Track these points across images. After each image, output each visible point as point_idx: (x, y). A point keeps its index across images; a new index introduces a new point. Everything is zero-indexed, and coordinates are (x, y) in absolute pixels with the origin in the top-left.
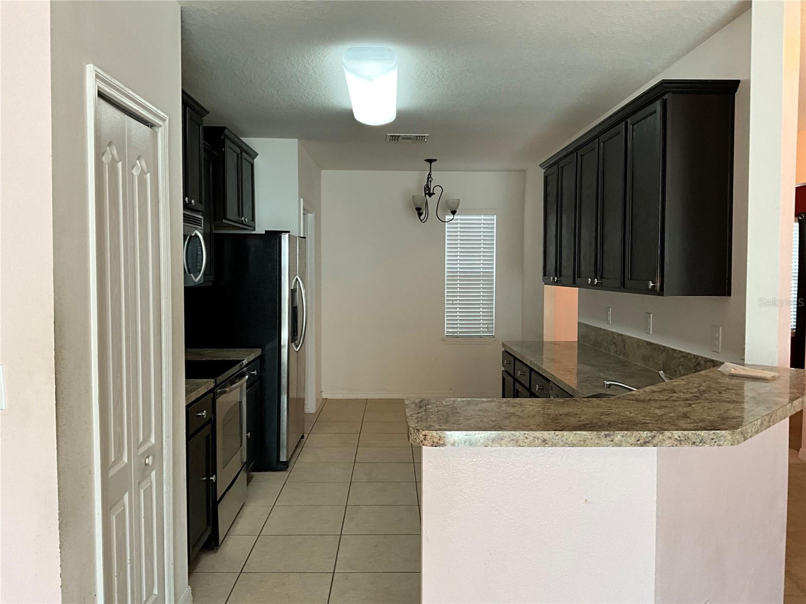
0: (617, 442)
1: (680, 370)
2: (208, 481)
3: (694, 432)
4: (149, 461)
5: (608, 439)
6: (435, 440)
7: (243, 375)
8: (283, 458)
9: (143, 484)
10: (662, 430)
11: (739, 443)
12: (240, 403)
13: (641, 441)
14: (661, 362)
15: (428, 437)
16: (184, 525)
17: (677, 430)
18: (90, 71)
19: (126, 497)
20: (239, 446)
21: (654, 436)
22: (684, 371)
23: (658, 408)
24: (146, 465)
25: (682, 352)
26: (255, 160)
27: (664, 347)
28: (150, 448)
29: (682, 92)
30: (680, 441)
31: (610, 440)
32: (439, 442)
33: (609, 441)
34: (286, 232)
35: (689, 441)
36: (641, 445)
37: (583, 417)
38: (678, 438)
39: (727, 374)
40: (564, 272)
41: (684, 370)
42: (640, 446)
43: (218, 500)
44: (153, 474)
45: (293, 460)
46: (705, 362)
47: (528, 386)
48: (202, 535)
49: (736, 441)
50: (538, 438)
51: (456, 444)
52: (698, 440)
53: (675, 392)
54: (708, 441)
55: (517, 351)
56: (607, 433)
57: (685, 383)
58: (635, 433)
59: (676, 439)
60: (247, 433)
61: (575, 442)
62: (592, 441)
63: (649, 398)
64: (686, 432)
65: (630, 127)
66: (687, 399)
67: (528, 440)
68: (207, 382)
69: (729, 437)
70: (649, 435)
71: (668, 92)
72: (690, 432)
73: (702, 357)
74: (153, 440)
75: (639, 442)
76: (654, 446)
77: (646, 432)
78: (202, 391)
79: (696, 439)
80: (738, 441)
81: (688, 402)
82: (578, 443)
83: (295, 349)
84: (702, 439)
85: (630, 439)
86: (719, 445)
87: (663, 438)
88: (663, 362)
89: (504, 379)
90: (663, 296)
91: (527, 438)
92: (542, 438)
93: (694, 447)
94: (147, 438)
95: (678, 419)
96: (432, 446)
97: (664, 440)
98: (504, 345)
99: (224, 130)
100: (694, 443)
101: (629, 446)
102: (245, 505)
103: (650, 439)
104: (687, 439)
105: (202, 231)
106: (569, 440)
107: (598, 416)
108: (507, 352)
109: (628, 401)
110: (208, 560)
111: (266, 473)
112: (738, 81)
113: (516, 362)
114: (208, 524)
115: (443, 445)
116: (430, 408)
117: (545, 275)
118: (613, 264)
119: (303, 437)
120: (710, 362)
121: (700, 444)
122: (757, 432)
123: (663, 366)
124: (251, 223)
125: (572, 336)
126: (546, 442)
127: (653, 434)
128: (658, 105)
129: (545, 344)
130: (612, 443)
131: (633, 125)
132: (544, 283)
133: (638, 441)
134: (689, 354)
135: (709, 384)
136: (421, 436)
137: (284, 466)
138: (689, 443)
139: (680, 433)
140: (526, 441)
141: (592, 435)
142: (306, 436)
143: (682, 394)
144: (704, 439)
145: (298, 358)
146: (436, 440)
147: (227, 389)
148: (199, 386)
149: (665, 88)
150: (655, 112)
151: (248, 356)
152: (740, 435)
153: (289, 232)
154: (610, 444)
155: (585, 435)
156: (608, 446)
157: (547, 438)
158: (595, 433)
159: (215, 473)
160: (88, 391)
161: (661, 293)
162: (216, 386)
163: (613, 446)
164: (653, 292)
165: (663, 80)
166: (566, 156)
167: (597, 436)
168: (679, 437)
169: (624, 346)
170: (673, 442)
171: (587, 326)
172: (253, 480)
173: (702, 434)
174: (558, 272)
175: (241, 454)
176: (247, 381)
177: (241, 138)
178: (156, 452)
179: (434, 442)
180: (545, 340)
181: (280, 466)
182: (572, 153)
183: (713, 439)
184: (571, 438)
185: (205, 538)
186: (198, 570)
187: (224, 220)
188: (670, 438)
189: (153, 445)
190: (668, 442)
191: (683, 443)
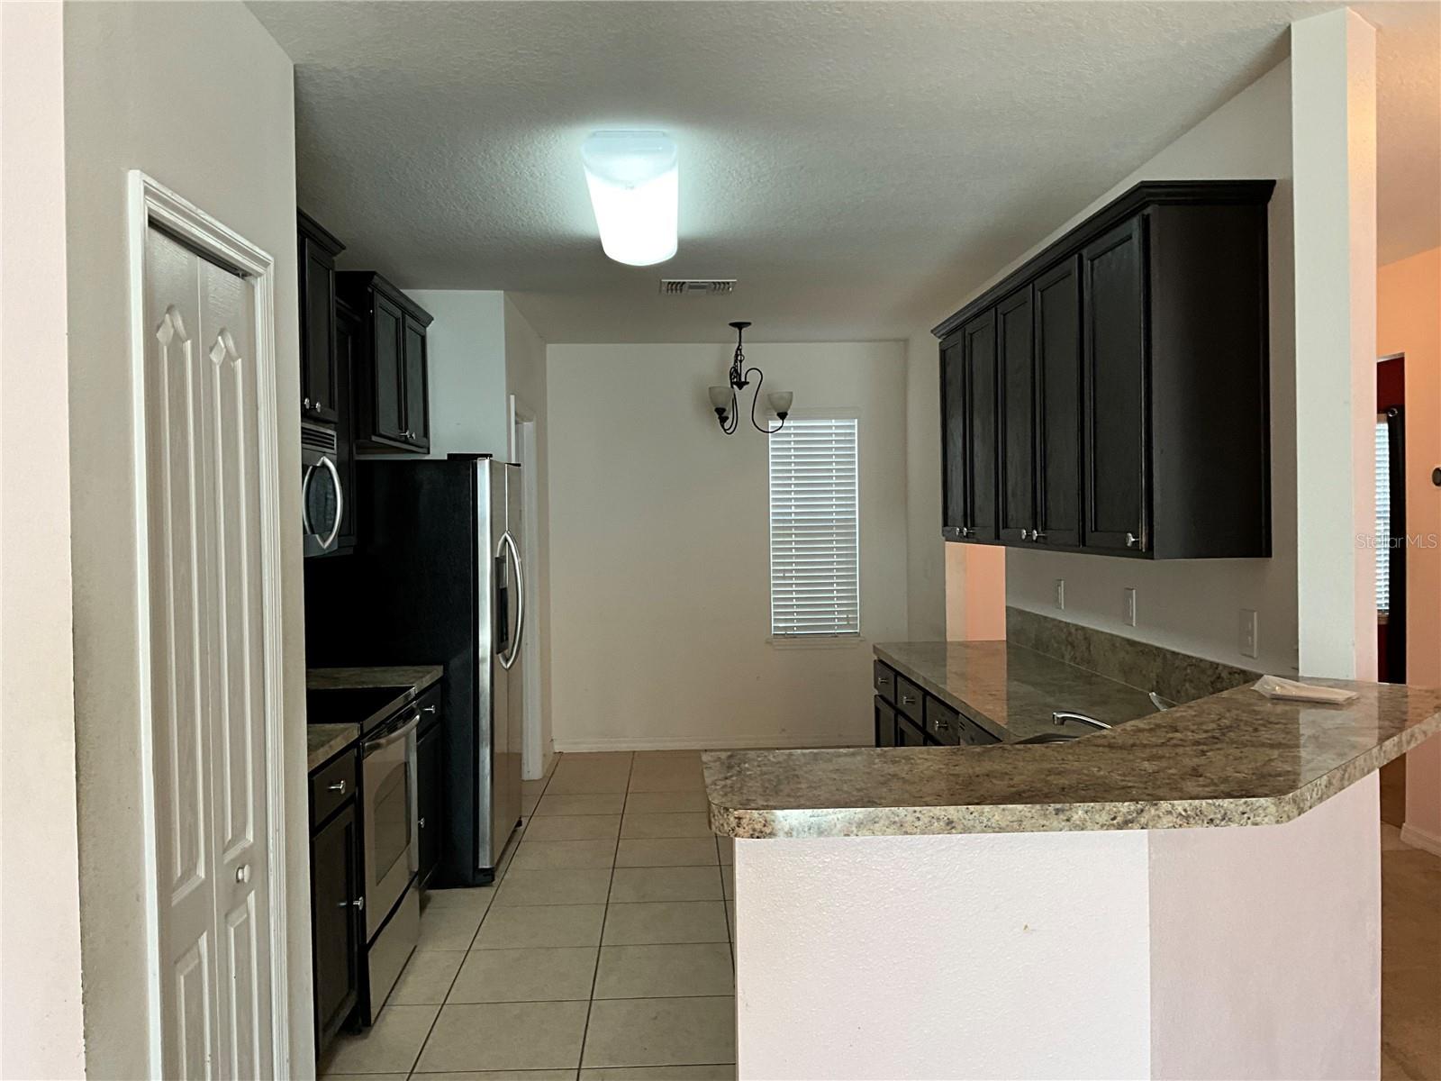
0: (1078, 822)
1: (1187, 690)
2: (350, 906)
3: (1210, 801)
4: (244, 874)
5: (1062, 816)
6: (756, 826)
7: (411, 714)
8: (485, 863)
9: (234, 915)
10: (1155, 799)
11: (1289, 818)
12: (406, 764)
13: (1119, 819)
14: (1153, 675)
15: (744, 820)
16: (308, 989)
17: (1181, 799)
18: (135, 181)
19: (203, 941)
20: (405, 843)
21: (1142, 811)
22: (1193, 691)
23: (1148, 760)
24: (238, 881)
25: (1189, 657)
26: (428, 329)
27: (1157, 648)
28: (245, 851)
29: (1177, 203)
30: (1186, 819)
31: (1065, 818)
32: (763, 829)
33: (1063, 821)
34: (486, 456)
35: (1202, 817)
36: (1120, 827)
37: (1017, 779)
38: (1184, 813)
39: (1267, 696)
40: (978, 520)
41: (1194, 688)
42: (1118, 829)
43: (368, 942)
44: (252, 898)
45: (502, 867)
46: (1230, 674)
47: (920, 723)
48: (341, 1006)
49: (1285, 816)
50: (938, 819)
51: (794, 833)
52: (1219, 816)
53: (1177, 731)
54: (1237, 817)
55: (899, 660)
56: (1058, 806)
57: (1194, 713)
58: (1108, 806)
59: (1180, 814)
60: (419, 819)
61: (1003, 824)
62: (1034, 821)
63: (1131, 742)
64: (1197, 802)
65: (1087, 264)
66: (1197, 743)
67: (921, 823)
68: (346, 729)
69: (1272, 809)
70: (1132, 808)
71: (1153, 202)
72: (1204, 802)
73: (1225, 667)
74: (250, 836)
75: (1115, 822)
76: (1142, 828)
77: (1126, 804)
78: (338, 744)
79: (1215, 813)
80: (1288, 817)
81: (1201, 747)
82: (1008, 826)
83: (504, 665)
84: (1226, 814)
85: (1100, 816)
86: (1256, 824)
87: (1157, 812)
88: (1158, 676)
89: (877, 711)
90: (1152, 559)
91: (918, 819)
92: (946, 818)
93: (1212, 828)
94: (239, 832)
95: (1183, 779)
96: (752, 836)
97: (1159, 817)
98: (876, 650)
99: (372, 278)
100: (1212, 820)
101: (1099, 829)
102: (417, 949)
103: (1134, 815)
104: (1199, 813)
105: (335, 457)
106: (993, 820)
107: (1043, 776)
108: (881, 661)
109: (1095, 749)
110: (352, 1052)
111: (454, 891)
112: (1273, 183)
113: (899, 679)
114: (351, 987)
115: (772, 835)
116: (748, 769)
117: (945, 524)
118: (1063, 503)
119: (519, 824)
120: (1239, 674)
121: (1223, 823)
122: (1321, 799)
123: (1157, 682)
124: (422, 442)
125: (997, 631)
126: (953, 825)
127: (1139, 806)
128: (1135, 223)
129: (948, 647)
130: (1068, 823)
131: (1092, 260)
132: (944, 538)
133: (1114, 819)
134: (1201, 660)
135: (1237, 715)
136: (732, 819)
137: (487, 877)
138: (1203, 821)
139: (1186, 803)
140: (917, 824)
141: (1033, 811)
142: (524, 824)
143: (1190, 734)
144: (1229, 812)
145: (509, 681)
146: (758, 827)
147: (382, 741)
148: (331, 736)
149: (1146, 196)
150: (1130, 237)
151: (419, 680)
152: (1292, 805)
153: (491, 456)
154: (1064, 826)
155: (1020, 812)
156: (1061, 830)
157: (955, 819)
158: (1038, 806)
159: (361, 892)
160: (134, 752)
161: (1149, 553)
162: (362, 736)
163: (1071, 830)
164: (1134, 552)
165: (1142, 182)
166: (976, 316)
167: (1043, 812)
168: (1185, 811)
169: (1088, 648)
170: (1175, 820)
171: (1021, 612)
172: (429, 905)
173: (1225, 805)
174: (969, 518)
175: (409, 856)
176: (418, 725)
177: (404, 291)
178: (256, 858)
179: (754, 830)
180: (948, 640)
181: (480, 877)
182: (987, 309)
183: (1244, 813)
184: (997, 817)
185: (346, 1012)
186: (332, 1070)
187: (374, 438)
188: (1169, 813)
189: (252, 846)
190: (1166, 820)
191: (1192, 820)
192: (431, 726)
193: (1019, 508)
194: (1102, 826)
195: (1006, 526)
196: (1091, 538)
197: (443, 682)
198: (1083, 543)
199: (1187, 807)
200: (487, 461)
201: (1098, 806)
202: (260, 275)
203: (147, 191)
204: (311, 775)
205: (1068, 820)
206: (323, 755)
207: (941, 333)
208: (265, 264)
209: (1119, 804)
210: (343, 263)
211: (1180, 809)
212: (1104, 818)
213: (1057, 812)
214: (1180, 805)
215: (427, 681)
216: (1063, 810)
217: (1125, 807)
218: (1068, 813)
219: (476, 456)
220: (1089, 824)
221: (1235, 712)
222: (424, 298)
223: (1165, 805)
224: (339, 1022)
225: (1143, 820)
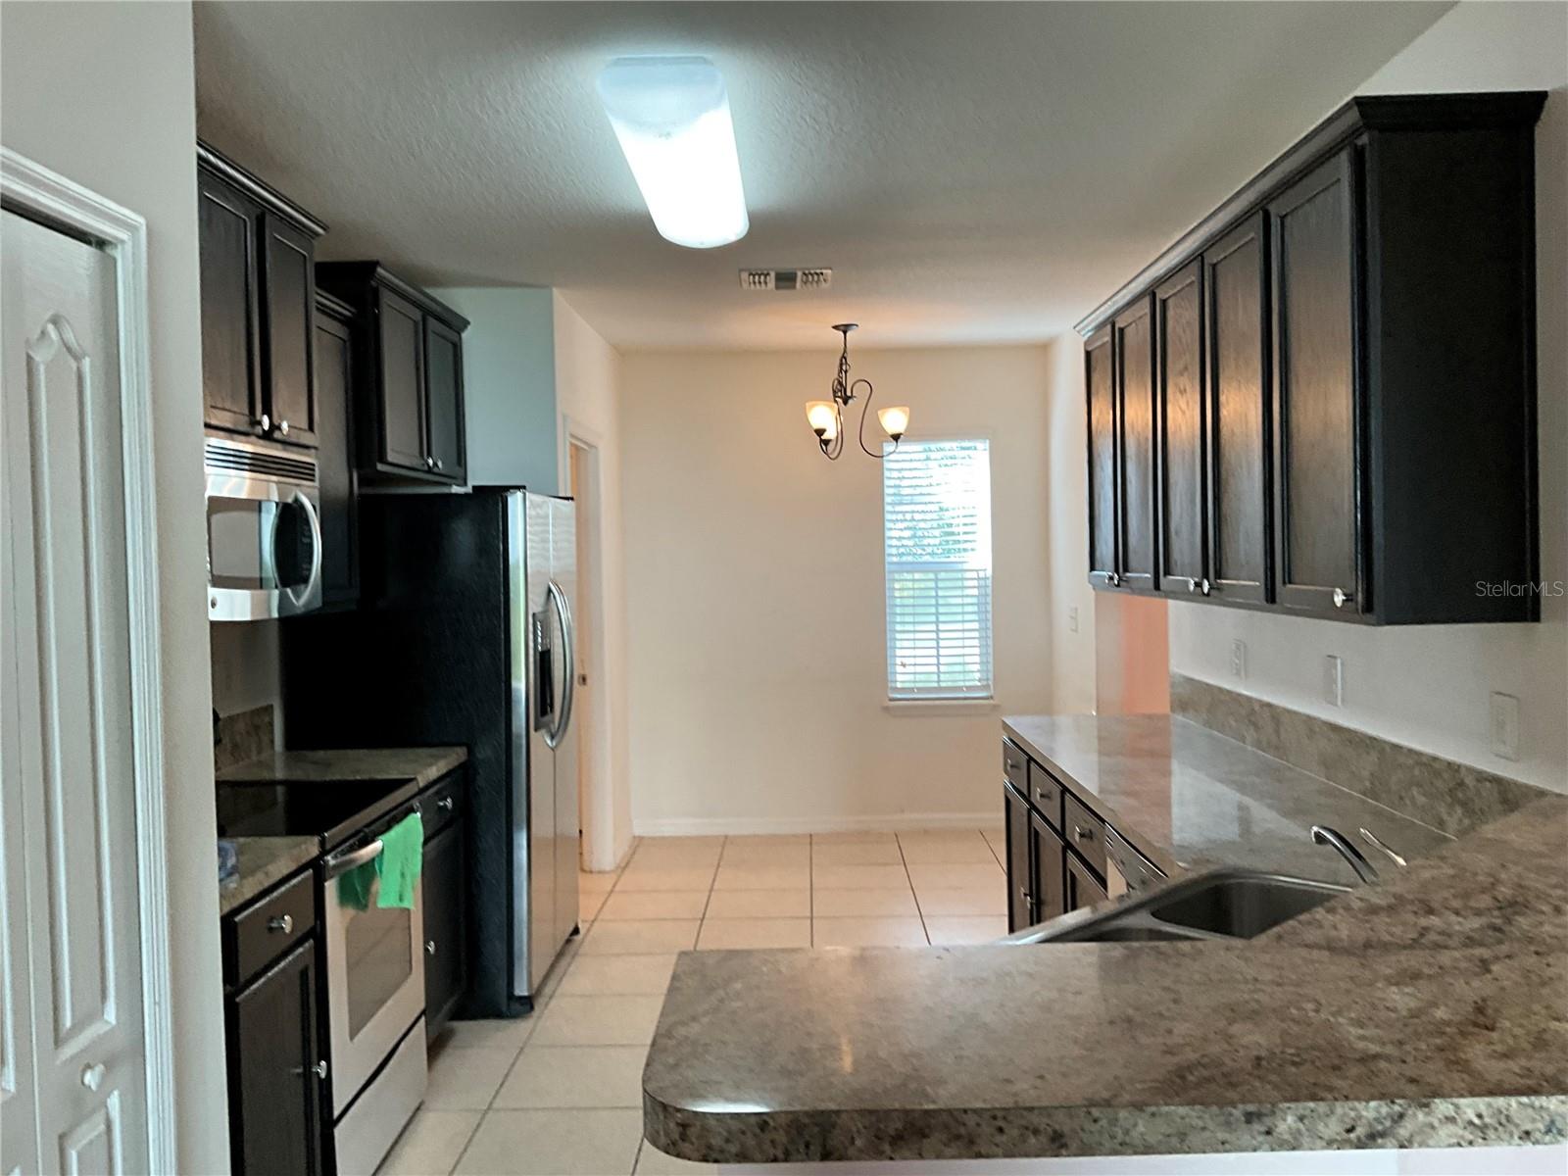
0: (1286, 1136)
3: (1524, 1099)
4: (95, 1073)
5: (1257, 1127)
6: (713, 1142)
8: (521, 990)
9: (79, 1132)
10: (1422, 1091)
13: (1360, 1131)
14: (1366, 774)
15: (692, 1129)
17: (1473, 1094)
20: (402, 974)
21: (1401, 1116)
23: (1397, 984)
25: (1417, 752)
26: (464, 335)
27: (1372, 738)
28: (101, 1039)
30: (1481, 1131)
31: (1263, 1129)
32: (725, 1146)
33: (1260, 1133)
34: (518, 488)
35: (1511, 1127)
36: (1360, 1145)
37: (1181, 1029)
38: (1476, 1121)
40: (1133, 565)
42: (1358, 1147)
44: (114, 1100)
46: (1478, 781)
47: (1059, 828)
50: (1036, 1132)
52: (1541, 1126)
53: (1431, 911)
55: (1034, 740)
56: (1251, 1108)
57: (1451, 872)
58: (1341, 1108)
59: (1471, 1123)
60: (426, 943)
61: (1152, 1139)
62: (1207, 1134)
63: (1361, 936)
64: (1500, 1102)
65: (1276, 225)
66: (1470, 941)
67: (1004, 1138)
68: (301, 844)
70: (1384, 1110)
72: (1513, 1101)
73: (1470, 770)
74: (111, 1014)
75: (1352, 1136)
76: (1402, 1146)
77: (1373, 1104)
78: (283, 868)
79: (1534, 1120)
81: (1479, 951)
82: (1160, 1142)
83: (549, 742)
84: (1553, 1122)
85: (1326, 1125)
87: (1430, 1119)
88: (1372, 774)
89: (1008, 802)
90: (1371, 624)
91: (1001, 1130)
92: (1049, 1129)
93: (1528, 1147)
94: (89, 1014)
95: (1463, 1034)
97: (1433, 1127)
98: (1006, 728)
99: (374, 270)
100: (1527, 1133)
101: (1323, 1148)
102: (422, 1107)
103: (1388, 1123)
104: (1505, 1121)
105: (316, 493)
106: (1134, 1134)
107: (1222, 1024)
108: (1011, 743)
109: (1304, 952)
111: (484, 1023)
112: (1540, 97)
113: (1033, 767)
117: (1092, 568)
118: (1244, 547)
119: (574, 932)
120: (1490, 781)
121: (1547, 1138)
123: (1372, 783)
124: (457, 471)
126: (1063, 1141)
127: (1397, 1108)
128: (1344, 160)
130: (1269, 1138)
131: (1283, 219)
132: (1090, 587)
133: (1350, 1130)
134: (1435, 759)
135: (1519, 876)
137: (524, 1007)
138: (1512, 1136)
139: (1481, 1103)
140: (999, 1138)
141: (1207, 1116)
142: (583, 932)
143: (1453, 918)
144: (1558, 1118)
146: (717, 1141)
149: (1362, 116)
150: (1337, 181)
151: (430, 767)
153: (524, 487)
154: (1261, 1143)
155: (1183, 1118)
156: (1255, 1150)
157: (1066, 1129)
158: (1214, 1110)
159: (325, 1054)
161: (1366, 616)
162: (324, 852)
163: (1273, 1150)
164: (1344, 614)
165: (1356, 98)
166: (1127, 306)
167: (1222, 1118)
168: (1480, 1116)
169: (1277, 732)
170: (1461, 1132)
171: (1188, 681)
173: (1552, 1107)
174: (1121, 562)
177: (430, 291)
179: (709, 1147)
181: (516, 1006)
184: (1141, 1128)
187: (380, 467)
188: (1451, 1120)
189: (112, 1030)
190: (1445, 1132)
191: (1491, 1134)
192: (448, 824)
193: (1185, 549)
194: (1330, 1143)
195: (1168, 572)
196: (1283, 593)
197: (467, 769)
198: (1270, 601)
199: (1483, 1109)
200: (519, 494)
201: (1321, 1107)
204: (228, 917)
205: (1268, 1133)
206: (254, 886)
208: (132, 228)
209: (1360, 1106)
211: (1470, 1114)
212: (1333, 1128)
213: (1249, 1118)
214: (1471, 1107)
216: (1259, 1116)
217: (1371, 1110)
218: (1268, 1121)
219: (507, 488)
220: (1305, 1140)
221: (1514, 869)
222: (459, 300)
223: (1442, 1107)
225: (1403, 1132)
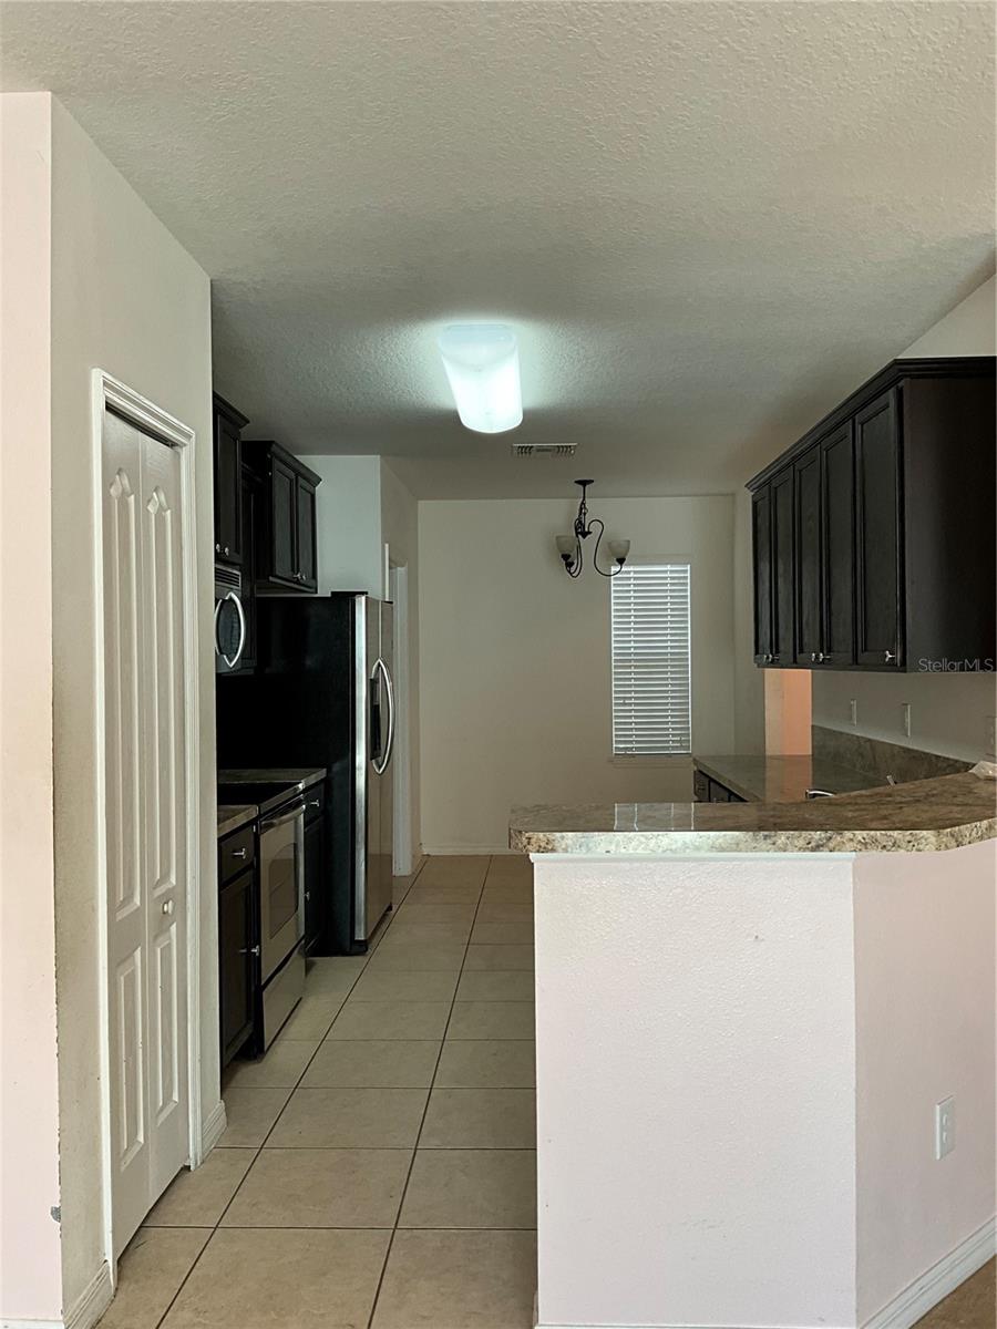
0: (781, 846)
2: (249, 954)
3: (883, 832)
4: (168, 907)
5: (769, 841)
6: (542, 844)
7: (299, 804)
8: (360, 936)
9: (160, 939)
10: (840, 829)
11: (947, 847)
12: (295, 846)
13: (813, 844)
15: (533, 840)
17: (861, 830)
18: (97, 376)
19: (138, 953)
20: (294, 909)
21: (830, 838)
23: (853, 811)
24: (164, 913)
26: (316, 488)
27: (924, 753)
28: (169, 891)
29: (933, 376)
30: (865, 845)
31: (771, 842)
32: (548, 846)
33: (770, 844)
34: (363, 593)
35: (877, 844)
37: (743, 819)
38: (863, 841)
39: (981, 777)
40: (782, 647)
42: (812, 851)
43: (263, 983)
44: (174, 928)
45: (375, 941)
48: (240, 1032)
49: (943, 846)
50: (676, 841)
52: (890, 843)
53: (890, 796)
55: (714, 769)
56: (766, 833)
57: (912, 787)
58: (804, 834)
59: (860, 841)
60: (306, 893)
61: (724, 846)
62: (748, 844)
65: (858, 427)
68: (246, 809)
70: (823, 836)
71: (906, 376)
72: (878, 833)
74: (173, 880)
75: (810, 846)
76: (830, 851)
77: (818, 833)
79: (887, 841)
81: (901, 805)
82: (727, 847)
83: (376, 770)
84: (895, 842)
85: (798, 841)
87: (842, 840)
90: (905, 672)
91: (661, 840)
92: (682, 840)
94: (165, 876)
95: (872, 820)
97: (843, 843)
98: (695, 761)
99: (271, 446)
100: (884, 846)
101: (797, 851)
102: (302, 1000)
103: (825, 841)
105: (240, 592)
108: (700, 772)
110: (248, 1073)
111: (334, 958)
113: (712, 784)
114: (248, 1018)
115: (553, 850)
117: (757, 652)
118: (842, 631)
119: (390, 908)
121: (893, 849)
124: (311, 583)
127: (828, 835)
128: (891, 395)
129: (768, 761)
131: (862, 424)
132: (756, 665)
135: (947, 788)
136: (524, 839)
137: (361, 948)
138: (877, 847)
142: (394, 909)
143: (899, 798)
144: (898, 841)
145: (381, 784)
147: (275, 821)
148: (236, 813)
149: (902, 374)
150: (887, 406)
151: (305, 778)
153: (366, 593)
154: (771, 848)
155: (737, 837)
156: (768, 851)
158: (751, 833)
159: (258, 942)
161: (902, 666)
162: (260, 816)
163: (776, 851)
164: (891, 667)
165: (897, 362)
166: (780, 471)
168: (864, 839)
169: (873, 756)
170: (856, 845)
172: (314, 969)
173: (895, 835)
174: (775, 646)
175: (297, 925)
176: (305, 812)
177: (297, 457)
178: (178, 895)
179: (541, 847)
180: (768, 753)
181: (356, 948)
182: (788, 465)
185: (244, 1037)
187: (271, 578)
188: (852, 840)
189: (174, 888)
190: (849, 845)
191: (869, 846)
192: (316, 818)
193: (811, 636)
194: (800, 849)
195: (801, 651)
196: (863, 657)
197: (326, 782)
198: (855, 663)
199: (865, 836)
200: (363, 598)
201: (796, 833)
202: (185, 445)
203: (105, 383)
204: (220, 840)
205: (774, 844)
206: (230, 826)
207: (755, 486)
208: (189, 437)
209: (812, 833)
210: (247, 434)
211: (860, 838)
212: (801, 843)
213: (766, 837)
214: (860, 835)
215: (313, 779)
216: (770, 837)
217: (817, 835)
218: (774, 839)
219: (354, 594)
220: (789, 847)
222: (314, 462)
223: (848, 834)
224: (239, 1044)
225: (831, 845)
